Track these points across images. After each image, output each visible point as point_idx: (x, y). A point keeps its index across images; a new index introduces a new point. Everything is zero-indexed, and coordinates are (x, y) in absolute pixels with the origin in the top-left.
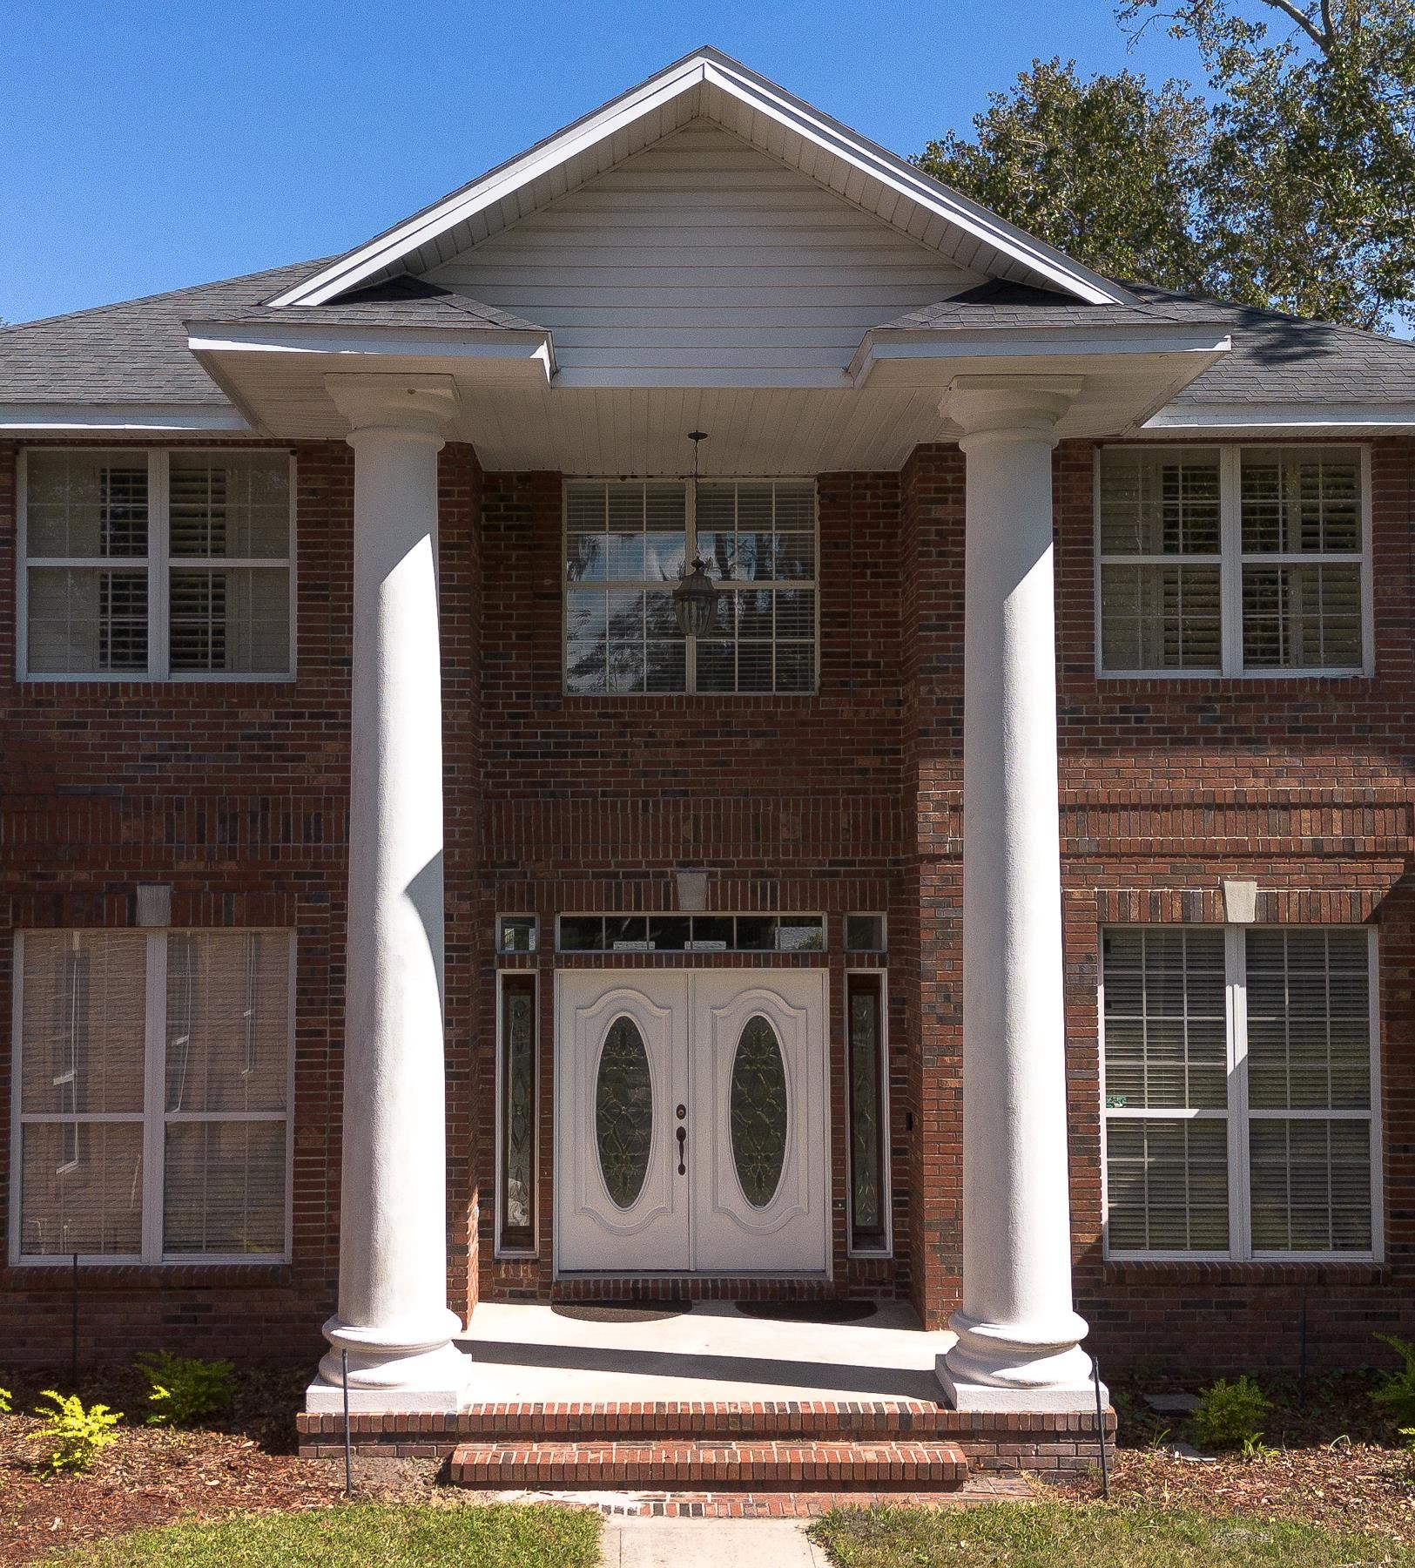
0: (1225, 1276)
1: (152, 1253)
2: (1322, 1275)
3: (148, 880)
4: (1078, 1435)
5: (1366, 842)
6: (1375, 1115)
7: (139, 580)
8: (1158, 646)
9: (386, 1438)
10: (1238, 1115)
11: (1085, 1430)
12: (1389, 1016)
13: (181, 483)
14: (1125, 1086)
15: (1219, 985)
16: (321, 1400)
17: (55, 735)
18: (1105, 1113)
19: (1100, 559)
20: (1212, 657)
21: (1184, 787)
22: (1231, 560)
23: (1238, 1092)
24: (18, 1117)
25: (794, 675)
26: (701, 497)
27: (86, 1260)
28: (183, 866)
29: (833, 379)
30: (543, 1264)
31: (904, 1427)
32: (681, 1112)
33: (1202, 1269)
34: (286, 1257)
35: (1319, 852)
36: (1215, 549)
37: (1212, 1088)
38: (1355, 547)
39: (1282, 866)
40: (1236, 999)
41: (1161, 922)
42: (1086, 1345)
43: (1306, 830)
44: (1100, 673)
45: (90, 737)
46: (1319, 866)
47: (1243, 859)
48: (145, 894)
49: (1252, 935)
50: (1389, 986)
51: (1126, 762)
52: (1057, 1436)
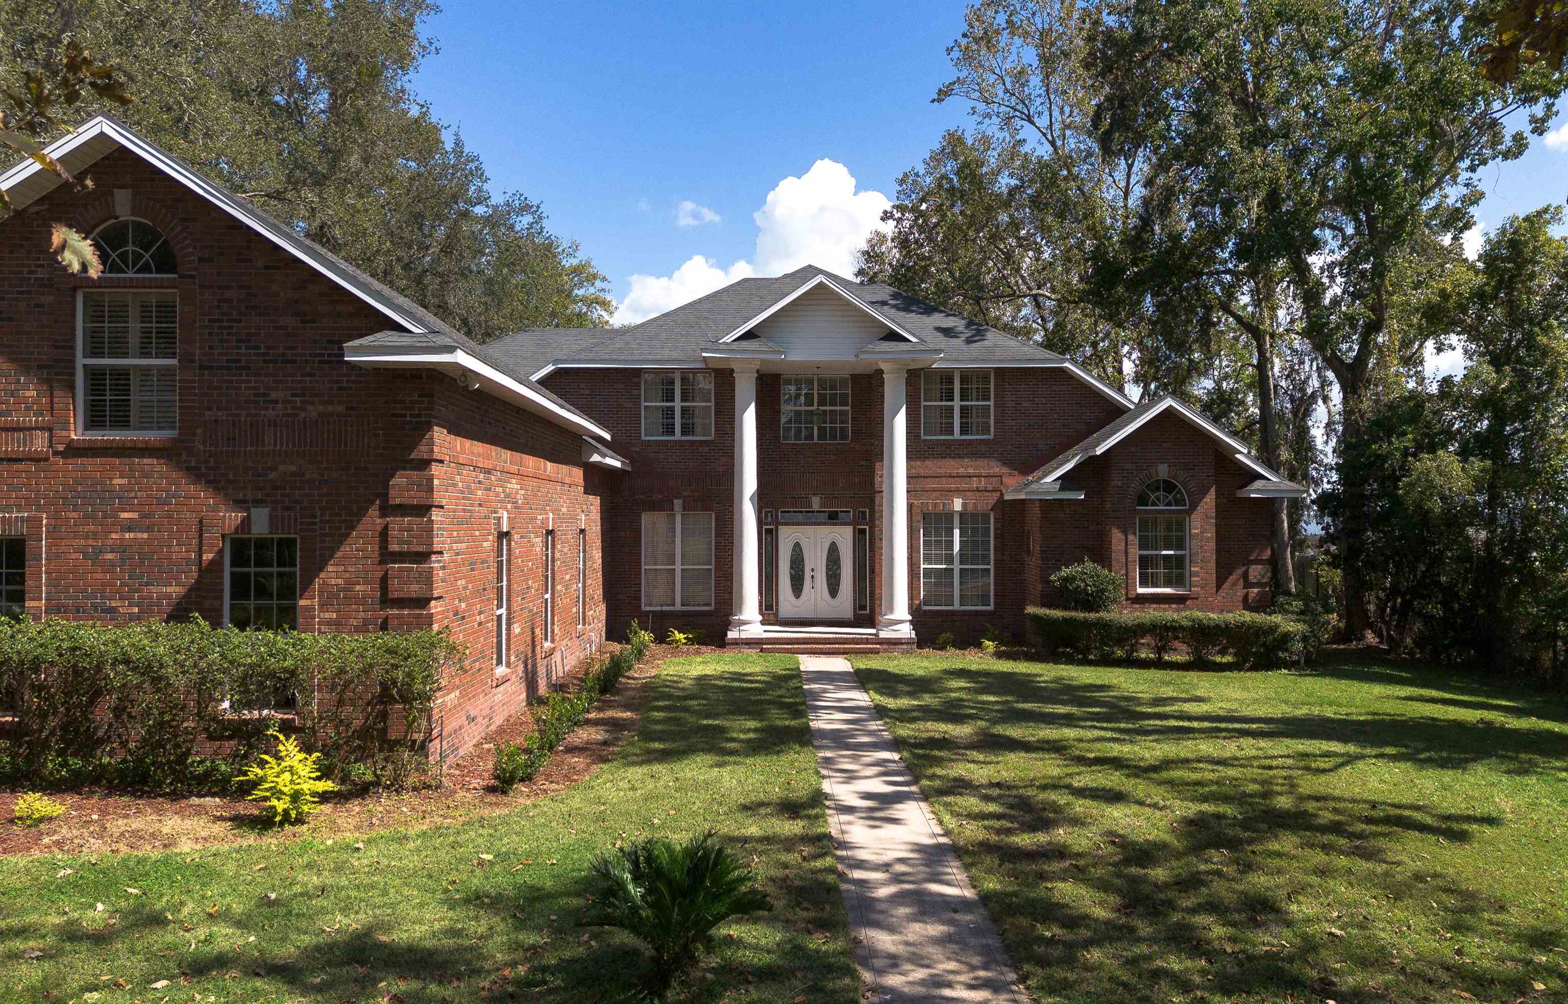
0: (952, 613)
1: (678, 607)
2: (977, 613)
3: (677, 498)
4: (908, 643)
5: (990, 487)
6: (991, 567)
7: (672, 409)
8: (938, 429)
9: (747, 644)
10: (957, 567)
11: (909, 642)
12: (995, 538)
13: (684, 380)
14: (927, 559)
15: (953, 529)
16: (732, 635)
17: (653, 455)
18: (922, 566)
19: (923, 403)
20: (951, 433)
21: (942, 471)
22: (957, 404)
23: (957, 560)
24: (644, 567)
25: (844, 436)
26: (819, 380)
27: (664, 608)
28: (685, 494)
29: (852, 358)
30: (776, 614)
31: (867, 641)
32: (813, 570)
33: (947, 611)
34: (712, 608)
35: (978, 490)
36: (953, 400)
37: (949, 559)
38: (988, 399)
39: (969, 494)
40: (957, 532)
41: (937, 511)
42: (911, 622)
43: (975, 483)
44: (923, 437)
45: (661, 456)
46: (978, 494)
47: (958, 492)
48: (676, 501)
49: (961, 514)
50: (996, 529)
51: (928, 463)
52: (902, 644)
